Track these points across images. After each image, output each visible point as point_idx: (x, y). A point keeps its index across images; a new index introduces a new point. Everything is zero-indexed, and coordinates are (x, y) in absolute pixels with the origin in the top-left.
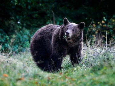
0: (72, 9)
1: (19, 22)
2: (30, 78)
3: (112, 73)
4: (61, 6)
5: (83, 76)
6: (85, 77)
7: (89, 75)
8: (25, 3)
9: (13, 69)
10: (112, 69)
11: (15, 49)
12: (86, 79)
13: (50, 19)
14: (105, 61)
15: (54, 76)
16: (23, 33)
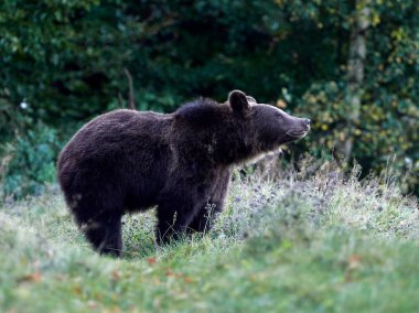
0: (187, 65)
1: (24, 105)
2: (60, 275)
3: (308, 259)
4: (154, 55)
5: (220, 268)
6: (226, 270)
7: (239, 265)
8: (42, 45)
9: (8, 246)
10: (308, 247)
11: (12, 187)
12: (230, 279)
13: (120, 96)
14: (286, 224)
15: (133, 269)
16: (39, 138)
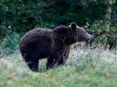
0: (58, 15)
1: (9, 27)
2: (20, 77)
3: (94, 73)
4: (48, 12)
5: (68, 75)
6: (70, 76)
7: (73, 74)
8: (15, 9)
9: (5, 69)
10: (94, 69)
11: (6, 51)
12: (71, 78)
13: (38, 24)
14: (88, 62)
15: (42, 75)
16: (14, 37)
